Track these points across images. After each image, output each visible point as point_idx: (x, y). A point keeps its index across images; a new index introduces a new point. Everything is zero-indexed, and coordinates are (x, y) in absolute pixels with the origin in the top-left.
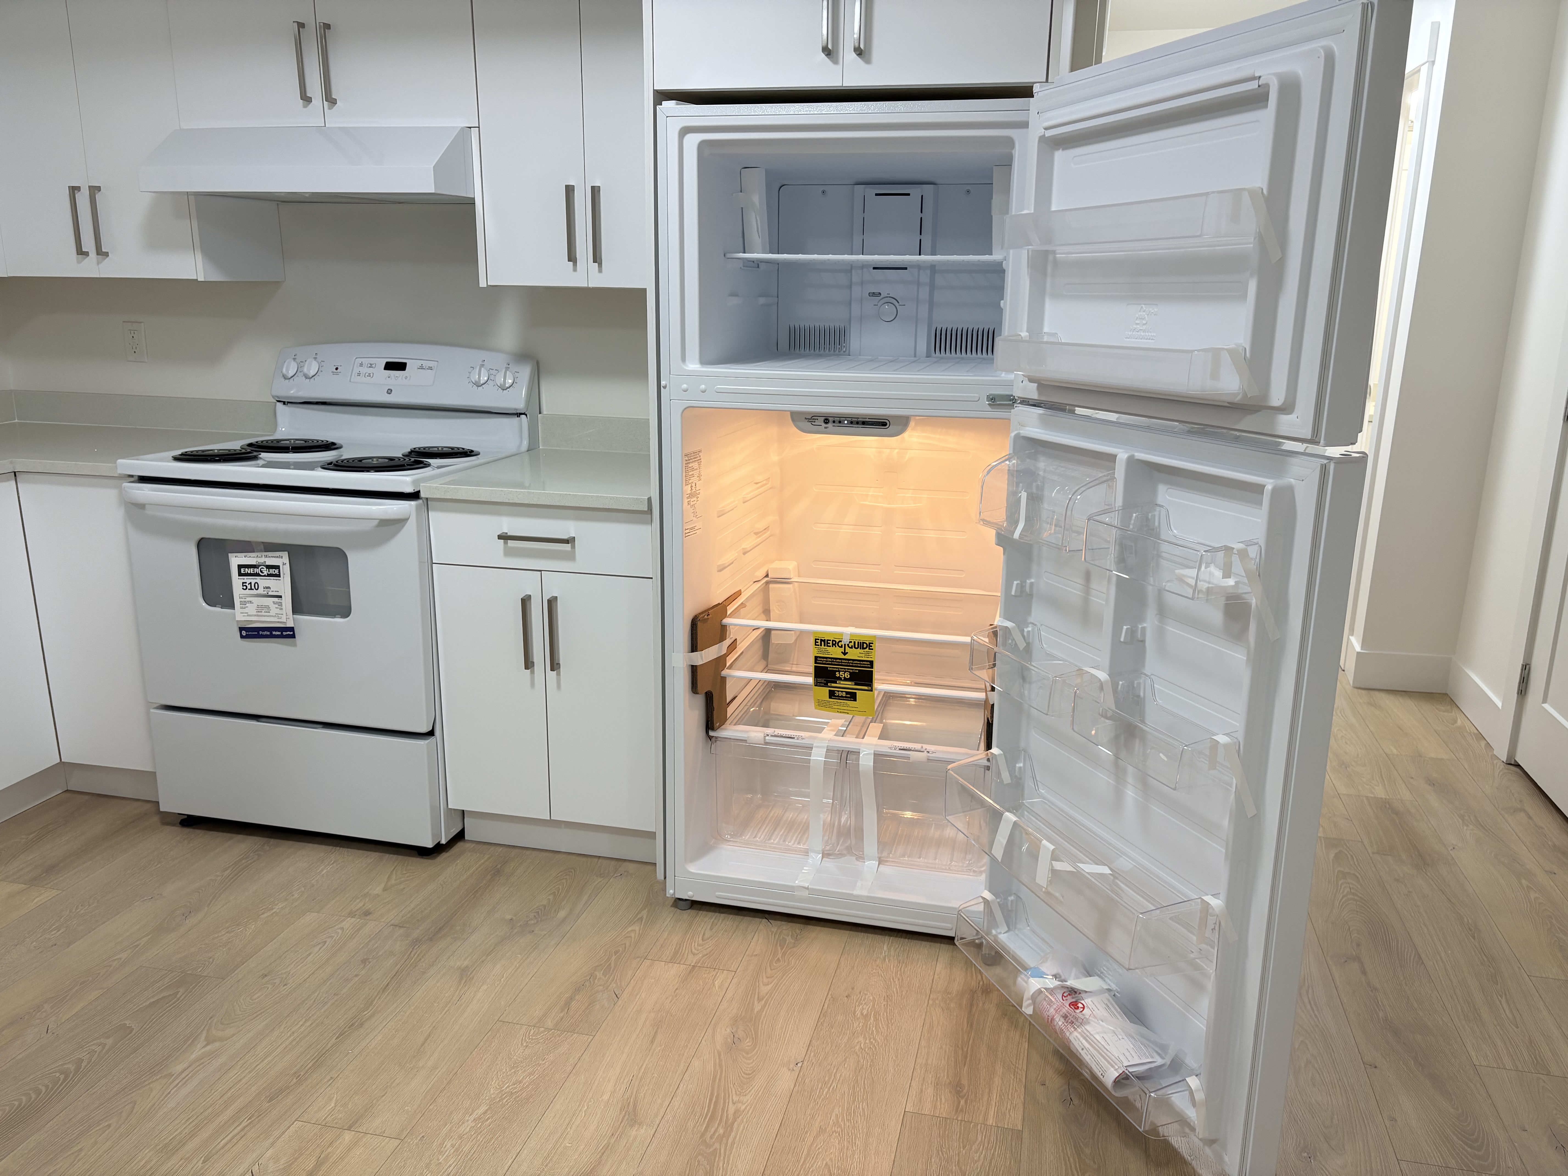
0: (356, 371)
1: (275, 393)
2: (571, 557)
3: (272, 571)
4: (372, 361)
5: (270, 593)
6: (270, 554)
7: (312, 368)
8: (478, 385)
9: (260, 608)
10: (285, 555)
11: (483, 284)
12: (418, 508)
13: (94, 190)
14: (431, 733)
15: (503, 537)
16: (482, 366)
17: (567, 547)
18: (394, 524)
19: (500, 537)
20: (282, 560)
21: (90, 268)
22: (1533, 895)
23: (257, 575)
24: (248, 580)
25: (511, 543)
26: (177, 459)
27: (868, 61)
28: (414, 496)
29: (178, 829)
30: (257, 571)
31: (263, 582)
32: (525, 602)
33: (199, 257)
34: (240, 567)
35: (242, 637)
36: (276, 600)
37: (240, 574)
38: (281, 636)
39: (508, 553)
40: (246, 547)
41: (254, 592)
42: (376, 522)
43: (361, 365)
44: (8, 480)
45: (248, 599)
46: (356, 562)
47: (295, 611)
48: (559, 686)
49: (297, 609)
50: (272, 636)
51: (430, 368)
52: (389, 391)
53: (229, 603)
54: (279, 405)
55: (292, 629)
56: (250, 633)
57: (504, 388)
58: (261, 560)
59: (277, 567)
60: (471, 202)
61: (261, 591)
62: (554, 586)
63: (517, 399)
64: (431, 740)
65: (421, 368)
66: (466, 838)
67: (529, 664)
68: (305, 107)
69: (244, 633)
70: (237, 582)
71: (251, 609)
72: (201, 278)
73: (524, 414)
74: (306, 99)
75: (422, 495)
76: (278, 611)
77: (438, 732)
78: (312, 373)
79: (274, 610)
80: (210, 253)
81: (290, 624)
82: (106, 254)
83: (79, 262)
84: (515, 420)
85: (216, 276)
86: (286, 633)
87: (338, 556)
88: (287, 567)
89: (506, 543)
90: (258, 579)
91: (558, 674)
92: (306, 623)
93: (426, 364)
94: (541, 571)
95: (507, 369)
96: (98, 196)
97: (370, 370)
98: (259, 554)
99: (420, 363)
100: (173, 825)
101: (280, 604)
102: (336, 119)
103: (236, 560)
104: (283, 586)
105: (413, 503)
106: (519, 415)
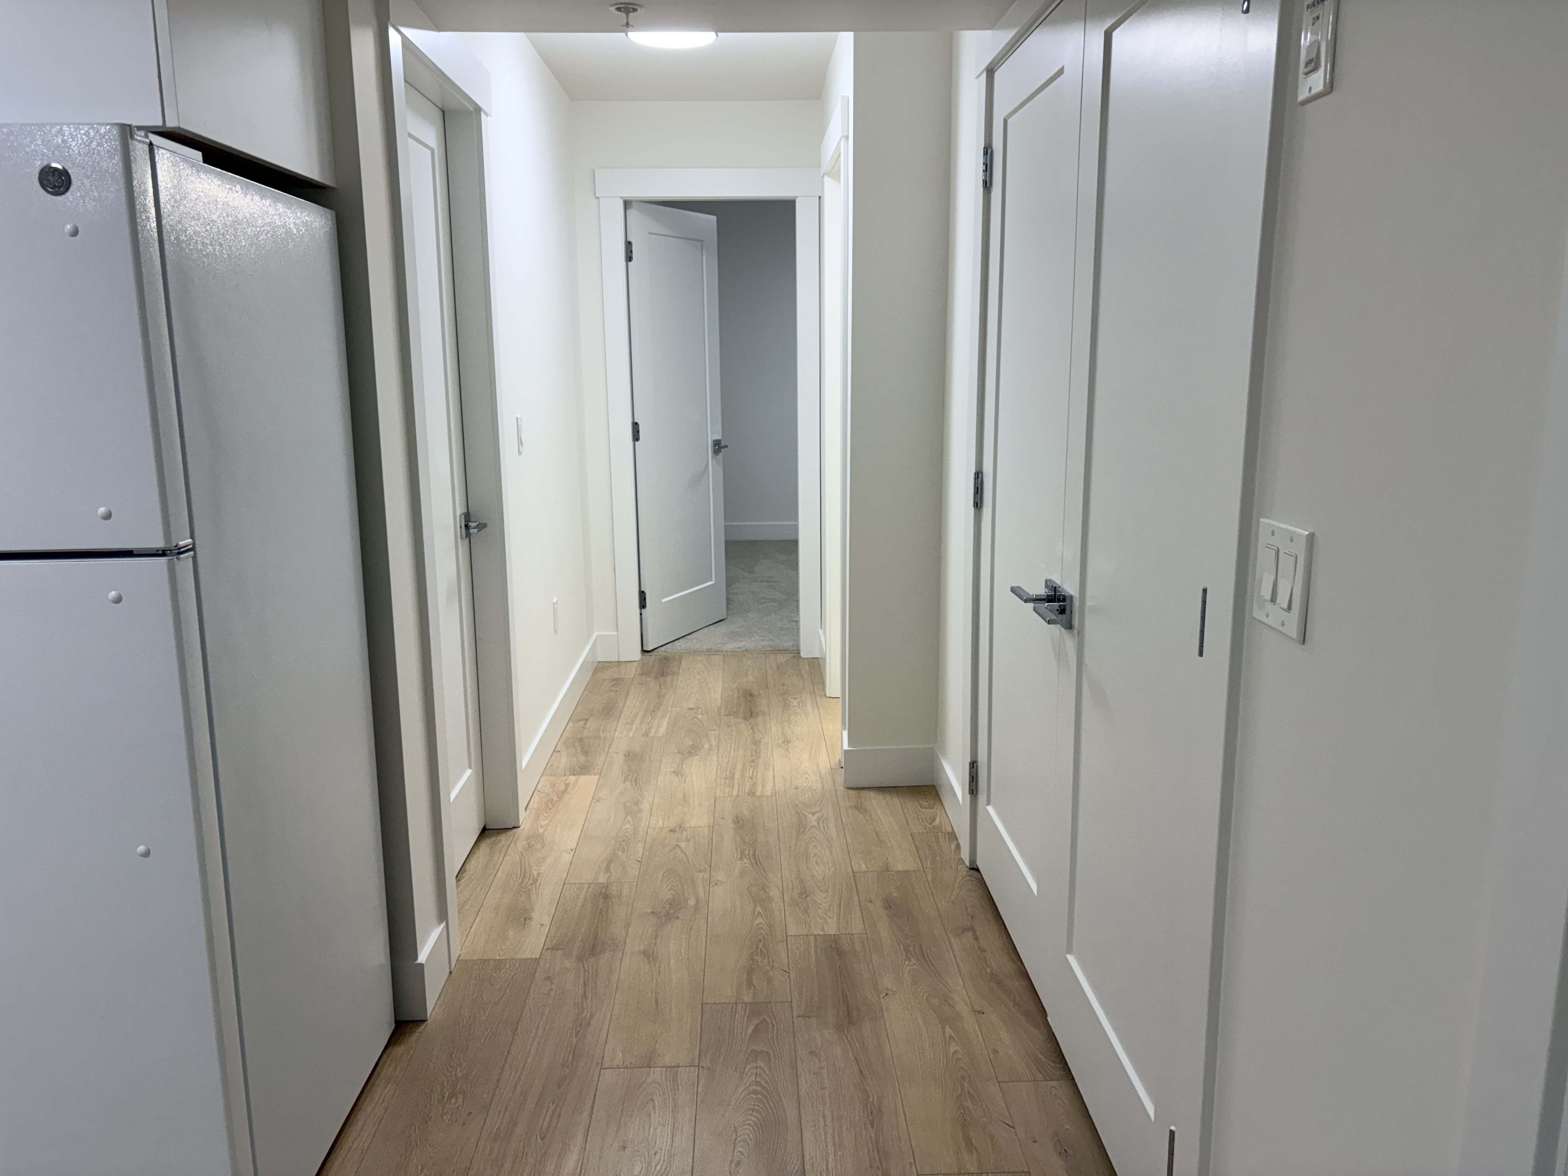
22: (953, 1048)
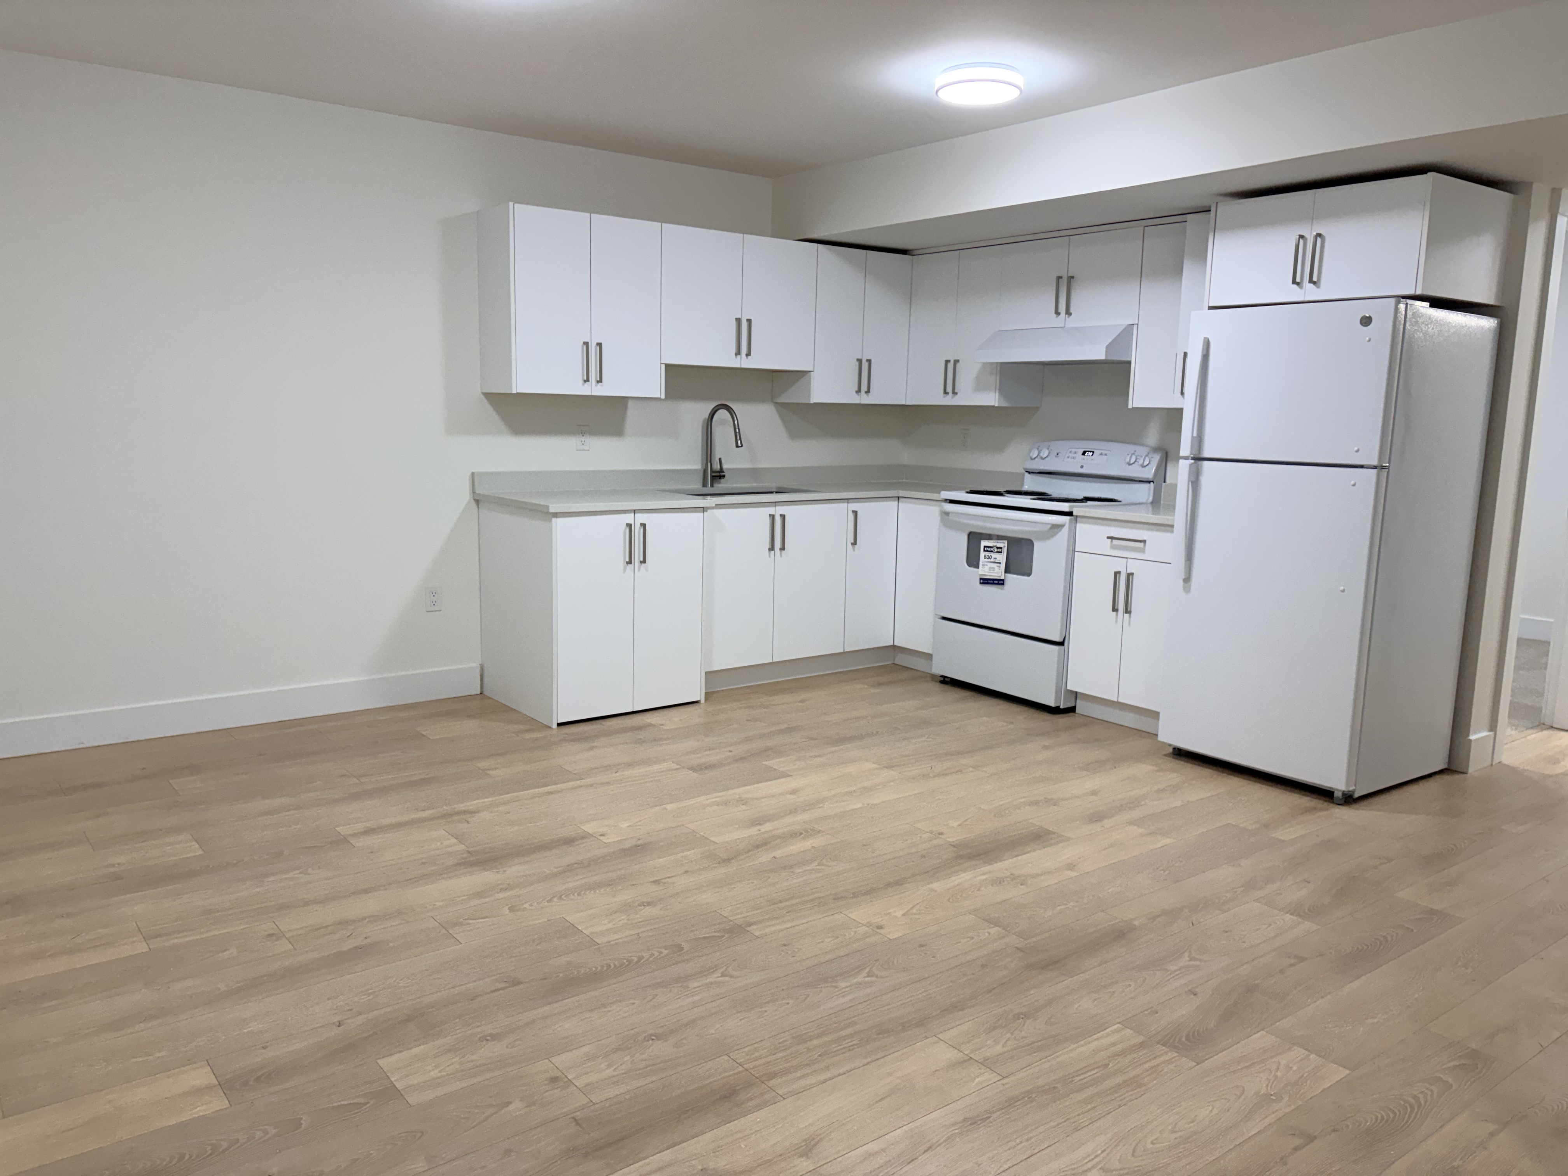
0: (1067, 455)
1: (1025, 467)
2: (1143, 551)
3: (999, 550)
4: (1076, 450)
5: (996, 561)
6: (999, 541)
7: (1045, 453)
8: (1130, 464)
9: (991, 568)
10: (1006, 542)
11: (1130, 407)
12: (1070, 520)
13: (956, 362)
14: (1061, 644)
15: (1111, 538)
16: (1134, 454)
17: (1141, 545)
18: (1057, 527)
19: (1108, 538)
20: (1003, 544)
21: (949, 401)
23: (992, 551)
24: (987, 554)
25: (1115, 542)
26: (967, 493)
27: (1318, 287)
28: (1070, 514)
29: (938, 685)
30: (992, 549)
31: (994, 555)
32: (1117, 574)
33: (997, 394)
34: (985, 547)
35: (980, 583)
36: (998, 565)
37: (984, 551)
38: (998, 584)
39: (1113, 547)
40: (989, 537)
41: (989, 560)
42: (1049, 526)
43: (1071, 452)
44: (894, 501)
45: (986, 563)
46: (1038, 546)
47: (1006, 572)
48: (1129, 624)
49: (1007, 571)
50: (993, 584)
51: (1106, 455)
52: (1082, 467)
53: (977, 566)
54: (1027, 474)
55: (1003, 580)
56: (985, 581)
57: (1143, 466)
58: (995, 544)
59: (1001, 548)
60: (1129, 363)
61: (992, 560)
62: (1133, 567)
63: (1149, 473)
64: (1061, 647)
65: (1101, 454)
66: (1077, 711)
67: (1115, 609)
68: (1057, 317)
69: (982, 581)
70: (982, 554)
71: (986, 569)
72: (996, 405)
73: (1153, 482)
74: (1057, 313)
75: (1074, 514)
76: (999, 571)
77: (1066, 643)
78: (1045, 456)
79: (997, 570)
80: (1002, 391)
81: (1002, 578)
82: (956, 394)
83: (944, 397)
84: (1146, 485)
85: (1004, 404)
86: (1000, 582)
87: (1030, 543)
88: (1006, 548)
89: (1112, 542)
90: (992, 554)
91: (1130, 617)
92: (1011, 578)
93: (1104, 452)
94: (1127, 558)
95: (1147, 456)
96: (958, 365)
97: (1075, 455)
98: (994, 541)
99: (1101, 451)
100: (936, 681)
101: (1000, 567)
102: (1071, 323)
103: (984, 543)
104: (1002, 558)
105: (1068, 518)
106: (1149, 482)
